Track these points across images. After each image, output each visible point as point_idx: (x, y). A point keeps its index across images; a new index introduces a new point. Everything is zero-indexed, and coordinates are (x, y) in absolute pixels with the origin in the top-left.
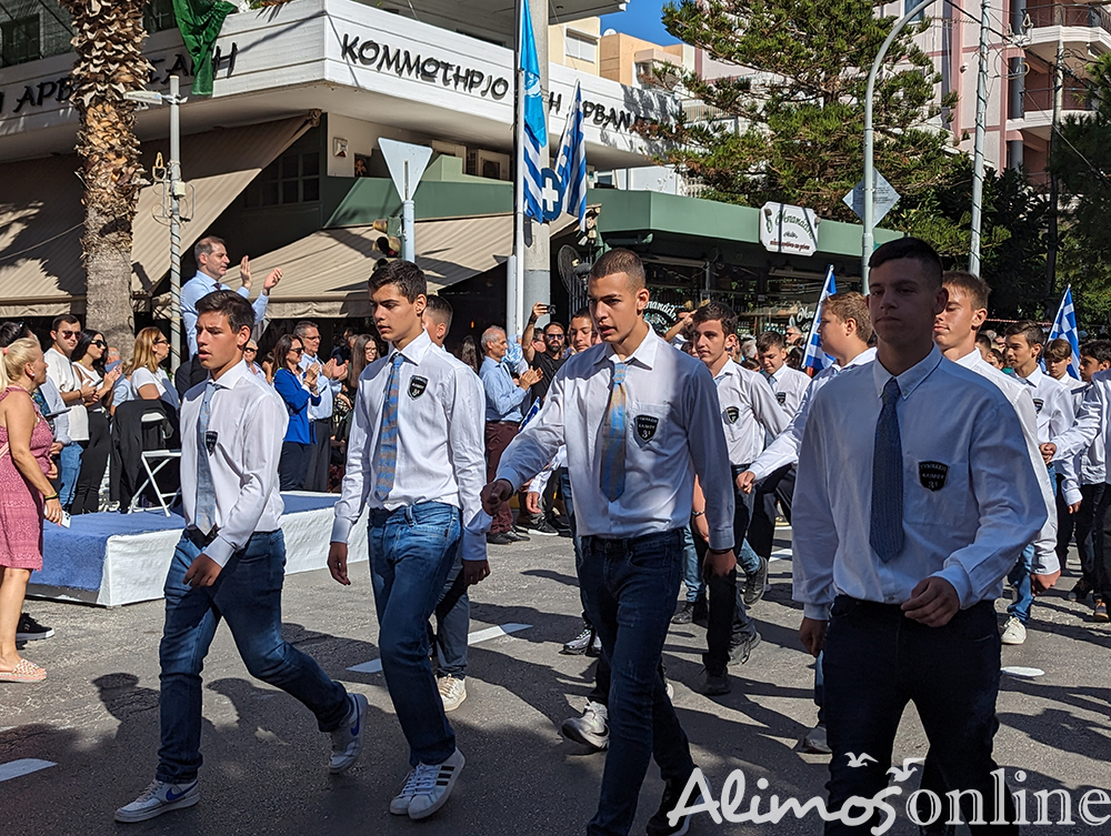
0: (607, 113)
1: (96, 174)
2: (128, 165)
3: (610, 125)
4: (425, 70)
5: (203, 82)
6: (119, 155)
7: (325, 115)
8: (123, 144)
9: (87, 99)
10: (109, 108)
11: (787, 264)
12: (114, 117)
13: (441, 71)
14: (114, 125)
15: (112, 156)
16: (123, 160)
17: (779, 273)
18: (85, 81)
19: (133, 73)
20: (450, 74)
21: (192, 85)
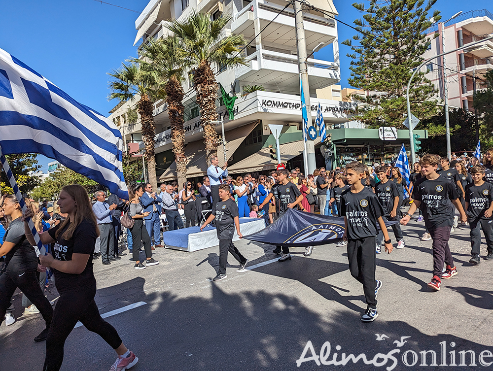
0: (336, 109)
1: (208, 142)
2: (215, 139)
3: (337, 112)
4: (284, 105)
5: (232, 116)
6: (212, 137)
7: (261, 121)
8: (213, 134)
9: (204, 124)
10: (209, 126)
11: (389, 143)
12: (210, 128)
13: (289, 105)
14: (210, 130)
15: (211, 137)
16: (213, 138)
17: (387, 146)
18: (203, 120)
19: (214, 117)
20: (291, 105)
21: (229, 118)
